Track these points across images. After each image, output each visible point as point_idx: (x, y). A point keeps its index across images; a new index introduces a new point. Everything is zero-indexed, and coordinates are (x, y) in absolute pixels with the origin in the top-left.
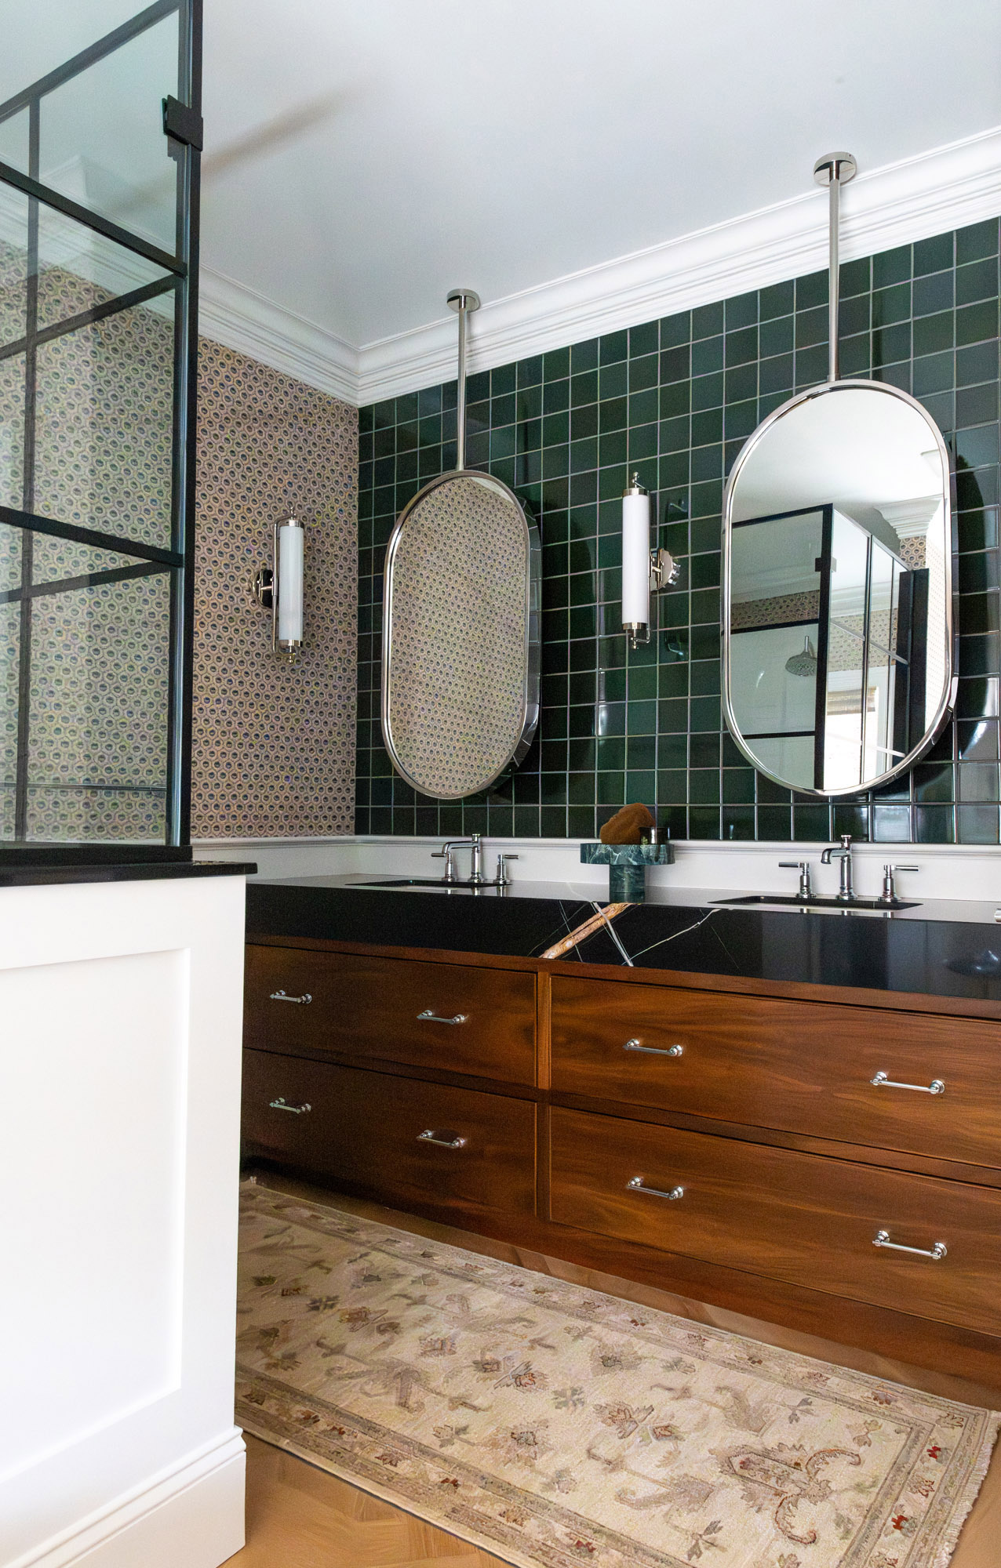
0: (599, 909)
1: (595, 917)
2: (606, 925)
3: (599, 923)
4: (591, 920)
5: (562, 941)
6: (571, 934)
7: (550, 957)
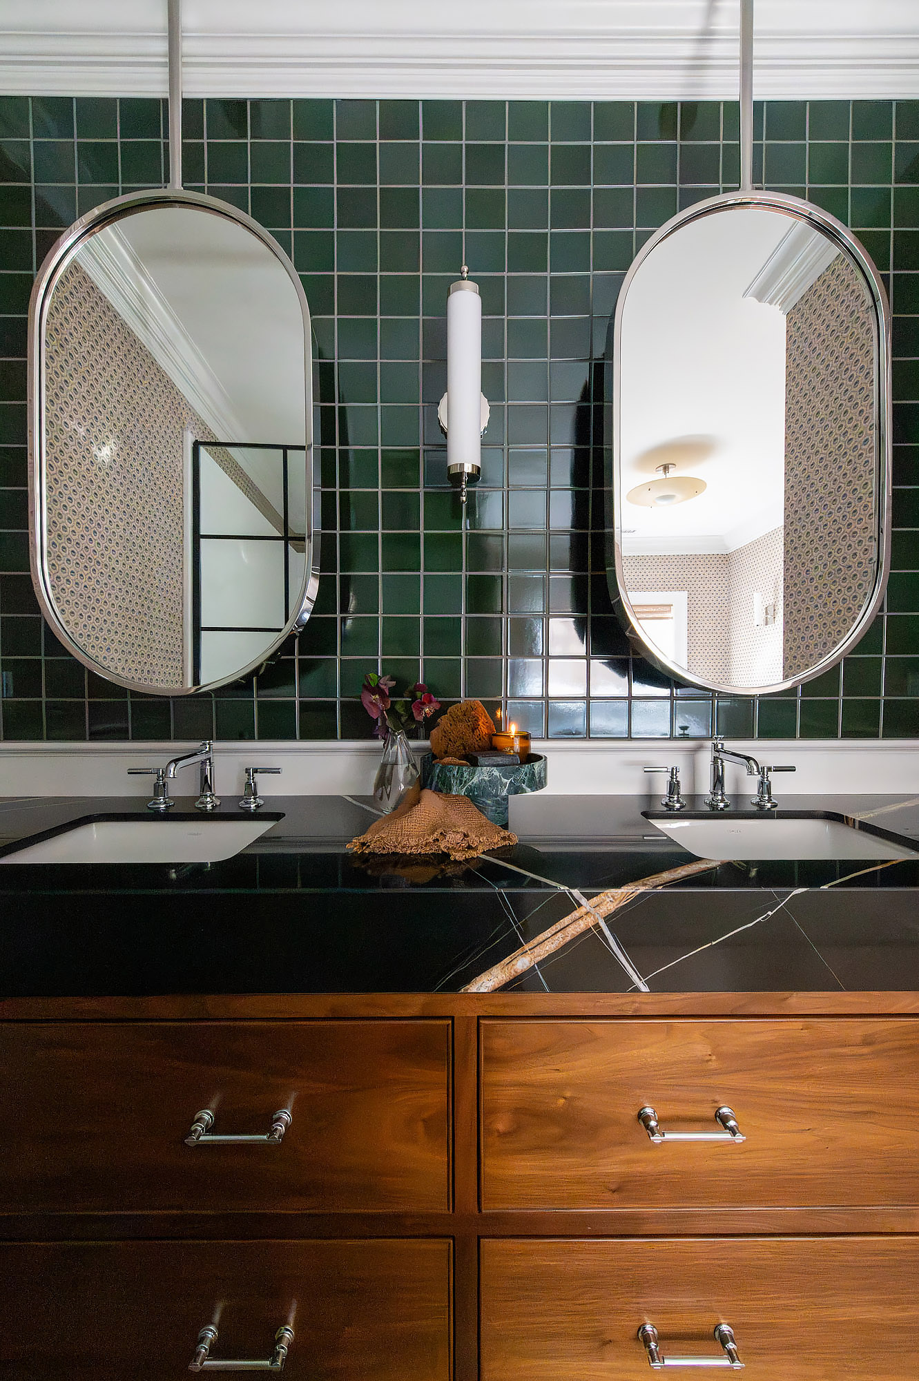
0: (583, 901)
1: (576, 914)
2: (597, 926)
3: (581, 926)
4: (566, 920)
5: (507, 960)
6: (527, 947)
7: (483, 990)
